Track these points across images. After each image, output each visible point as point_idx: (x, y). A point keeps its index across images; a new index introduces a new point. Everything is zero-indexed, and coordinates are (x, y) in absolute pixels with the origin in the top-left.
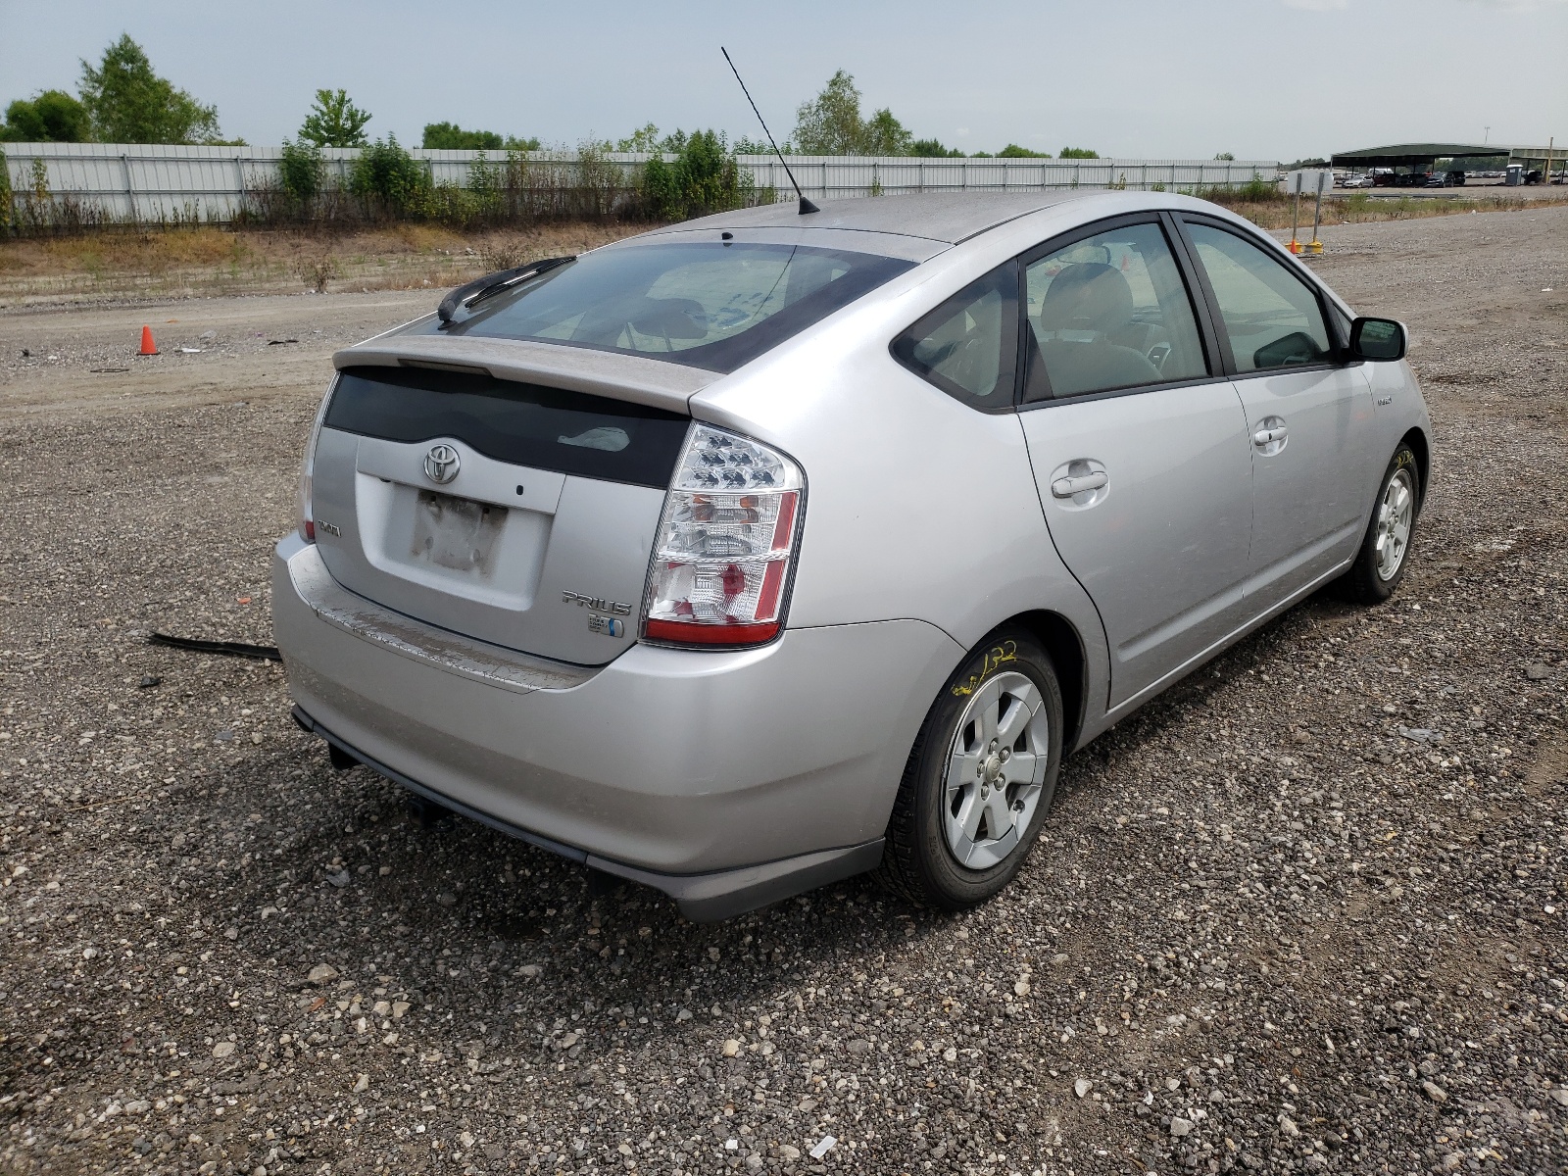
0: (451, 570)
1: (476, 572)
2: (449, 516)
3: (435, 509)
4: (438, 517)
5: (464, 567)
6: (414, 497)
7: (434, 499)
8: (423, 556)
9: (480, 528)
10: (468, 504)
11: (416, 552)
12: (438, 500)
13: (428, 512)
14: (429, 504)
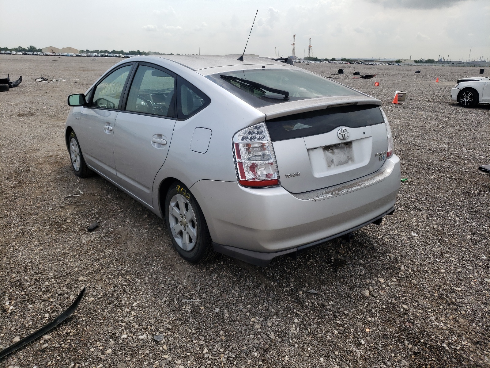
0: (343, 165)
1: (350, 162)
2: (336, 151)
3: (331, 151)
4: (333, 153)
5: (346, 162)
6: (321, 151)
7: (329, 148)
8: (332, 166)
9: (346, 150)
10: (341, 145)
11: (329, 166)
12: (331, 148)
13: (328, 153)
14: (328, 150)
